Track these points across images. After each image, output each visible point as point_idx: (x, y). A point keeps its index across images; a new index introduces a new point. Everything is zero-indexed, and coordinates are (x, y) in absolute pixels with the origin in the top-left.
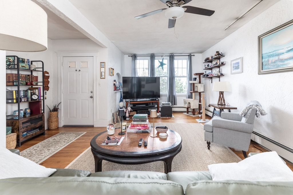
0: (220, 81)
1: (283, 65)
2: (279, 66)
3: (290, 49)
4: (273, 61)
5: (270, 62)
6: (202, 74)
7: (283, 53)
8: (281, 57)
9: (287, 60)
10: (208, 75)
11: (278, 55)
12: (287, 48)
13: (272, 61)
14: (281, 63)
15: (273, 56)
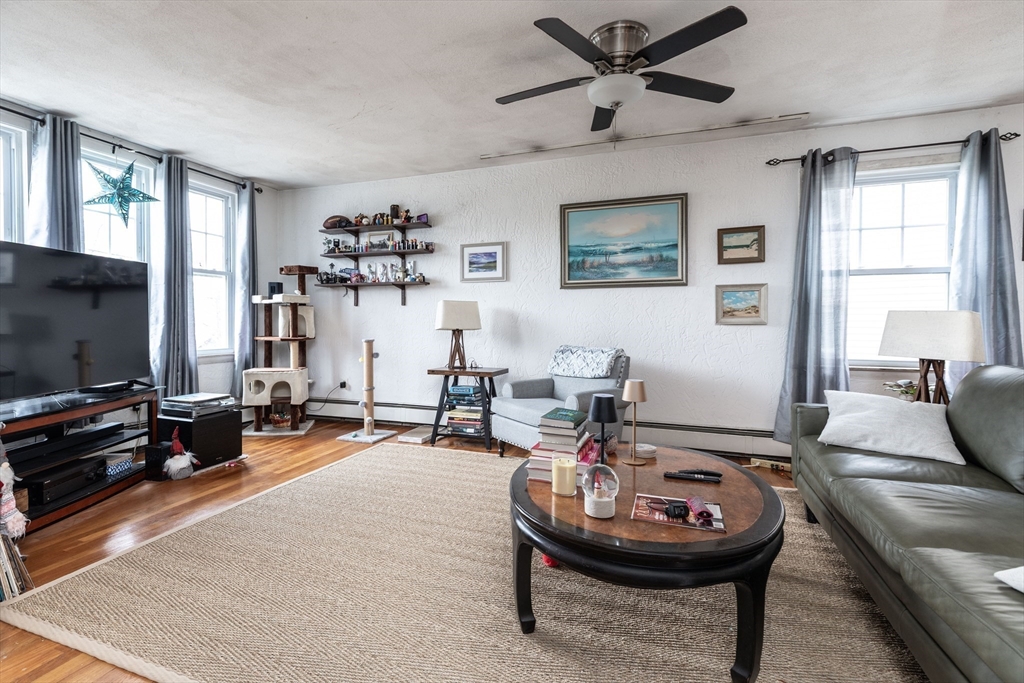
0: (404, 303)
1: (615, 274)
2: (607, 276)
3: (628, 247)
4: (596, 264)
5: (588, 265)
6: (313, 270)
7: (616, 253)
8: (612, 259)
9: (623, 265)
10: (344, 280)
11: (607, 254)
12: (625, 245)
13: (592, 263)
14: (613, 271)
15: (594, 253)
